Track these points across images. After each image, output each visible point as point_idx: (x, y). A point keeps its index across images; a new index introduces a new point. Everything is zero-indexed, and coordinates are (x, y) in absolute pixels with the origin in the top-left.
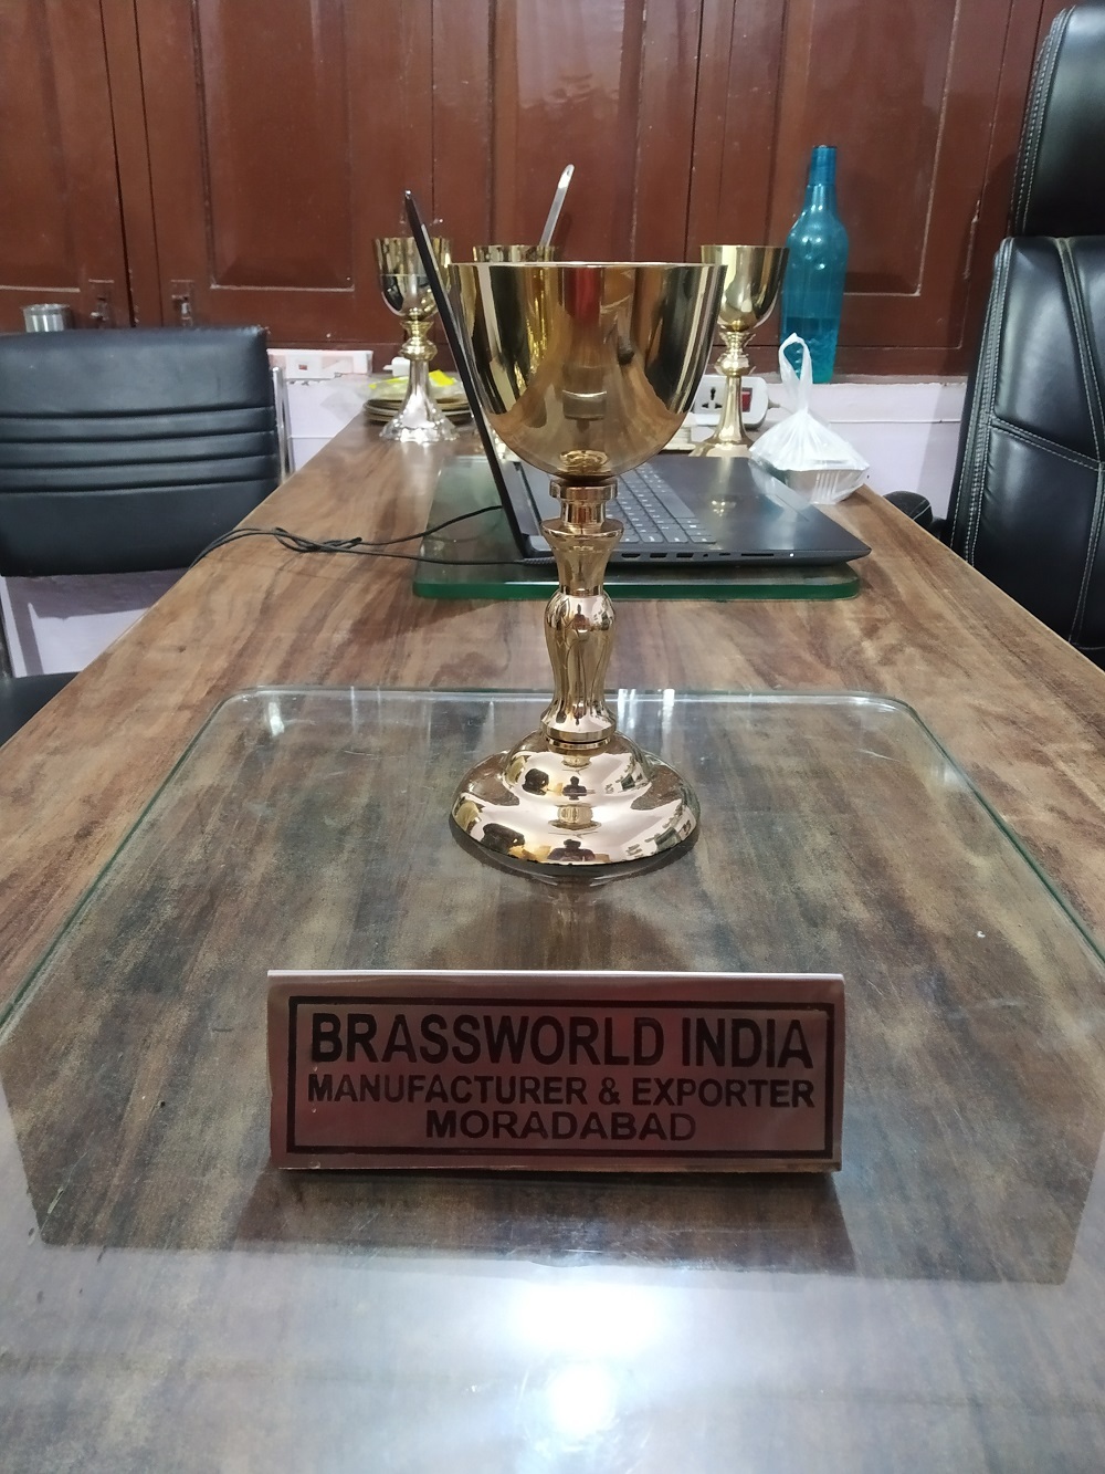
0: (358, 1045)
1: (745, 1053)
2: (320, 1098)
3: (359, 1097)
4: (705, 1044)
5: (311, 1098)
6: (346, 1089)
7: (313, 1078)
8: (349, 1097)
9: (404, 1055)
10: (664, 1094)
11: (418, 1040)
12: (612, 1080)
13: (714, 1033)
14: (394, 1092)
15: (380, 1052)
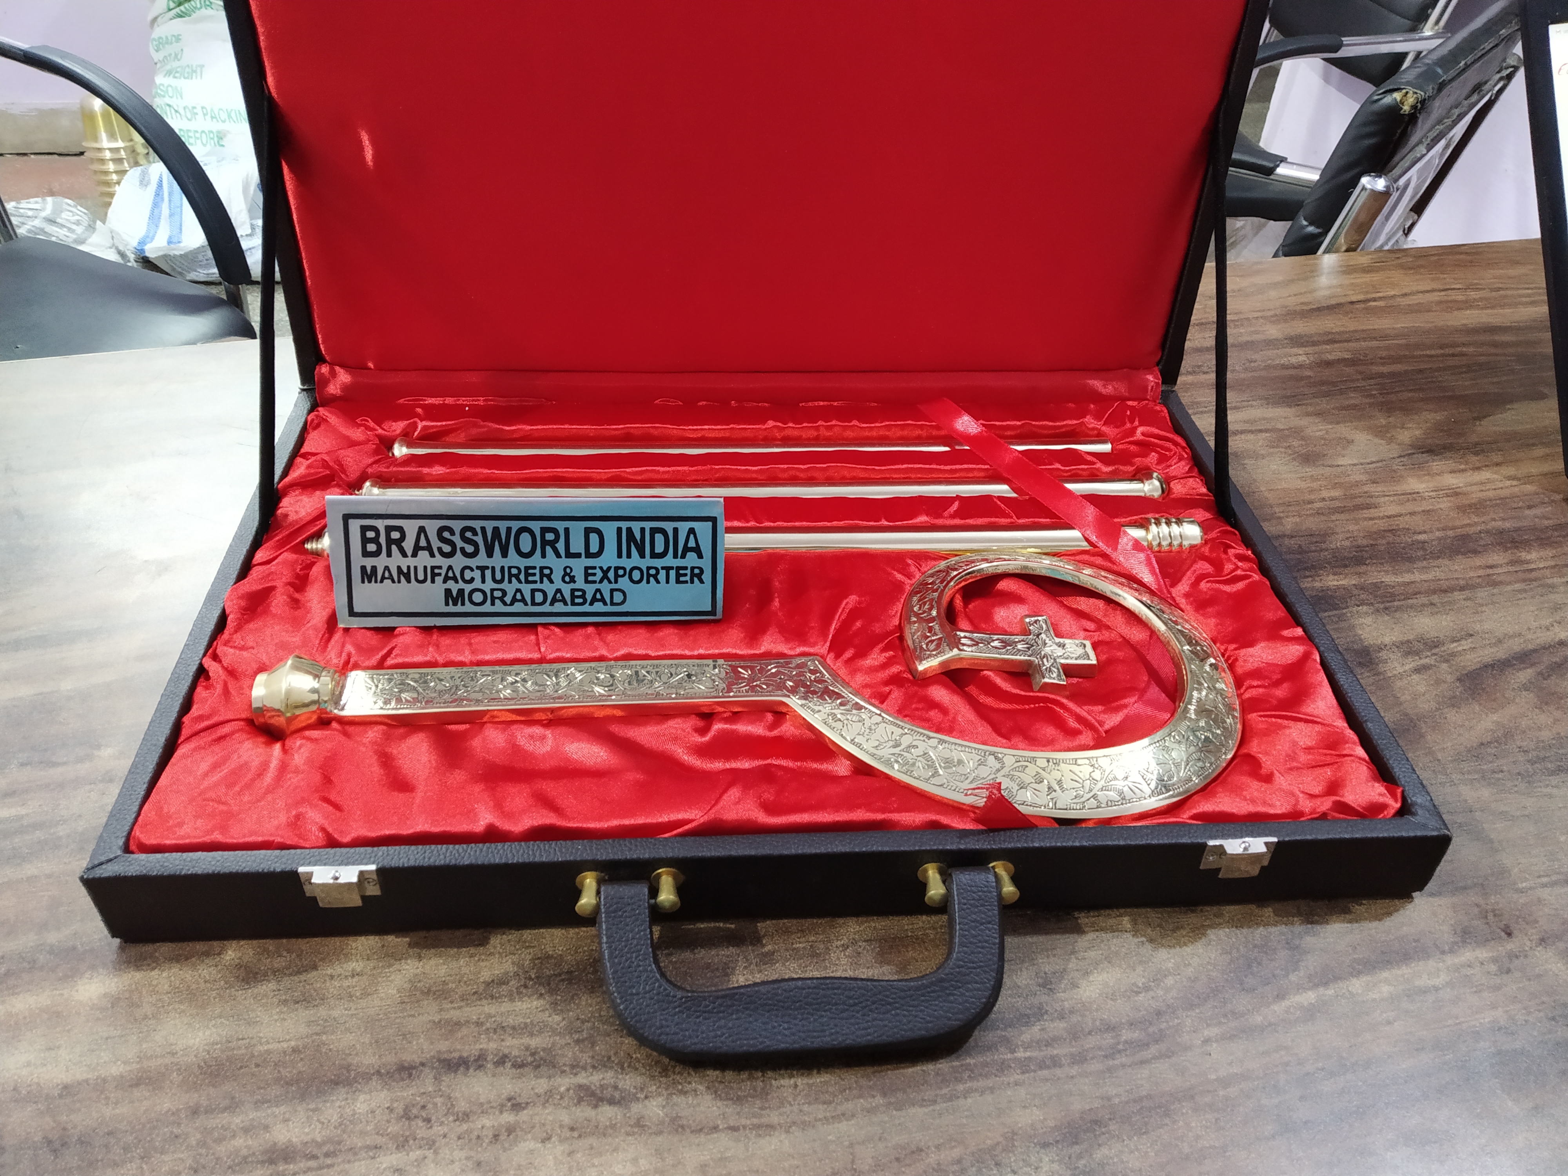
0: (394, 547)
1: (659, 548)
2: (370, 582)
4: (632, 543)
5: (363, 582)
6: (387, 575)
7: (363, 568)
8: (390, 581)
9: (426, 553)
10: (605, 576)
11: (436, 543)
12: (571, 568)
13: (638, 537)
14: (421, 577)
15: (409, 552)
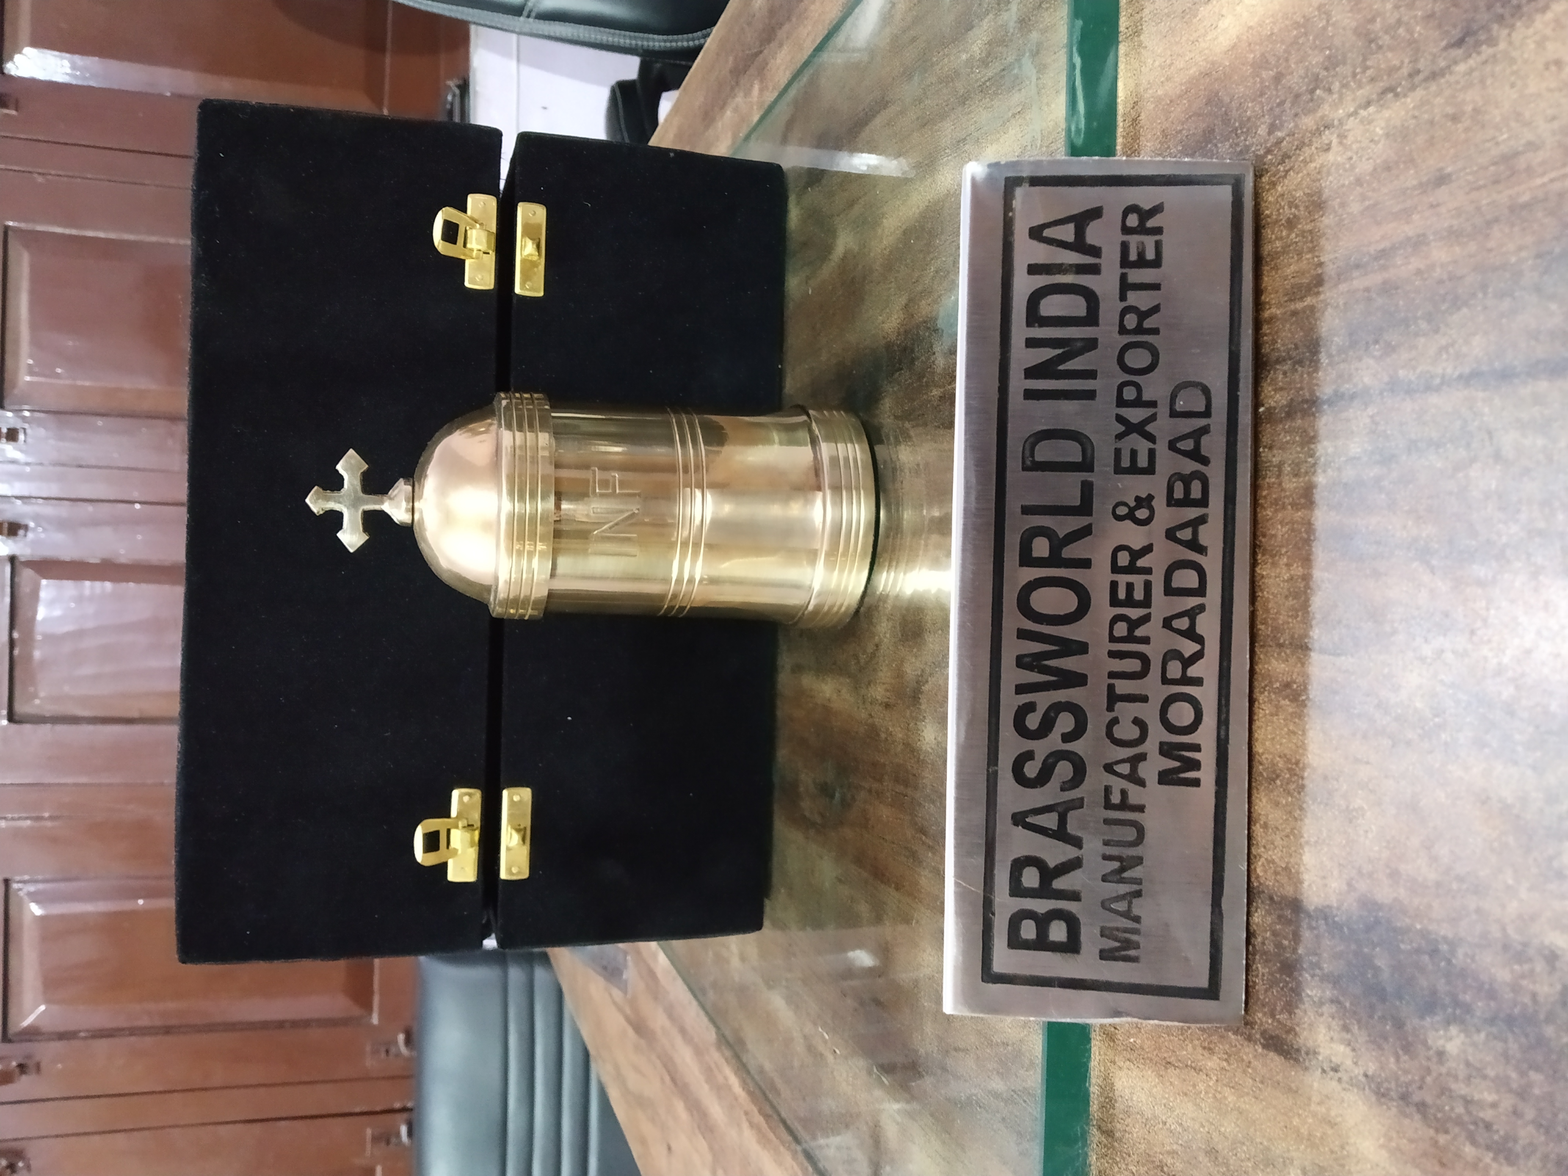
0: (1059, 884)
1: (1076, 306)
2: (1137, 946)
3: (1135, 887)
4: (1061, 368)
5: (1134, 960)
6: (1121, 906)
7: (1105, 955)
8: (1135, 901)
9: (1073, 817)
10: (1140, 429)
11: (1050, 793)
12: (1118, 505)
13: (1049, 353)
14: (1130, 834)
15: (1068, 852)
